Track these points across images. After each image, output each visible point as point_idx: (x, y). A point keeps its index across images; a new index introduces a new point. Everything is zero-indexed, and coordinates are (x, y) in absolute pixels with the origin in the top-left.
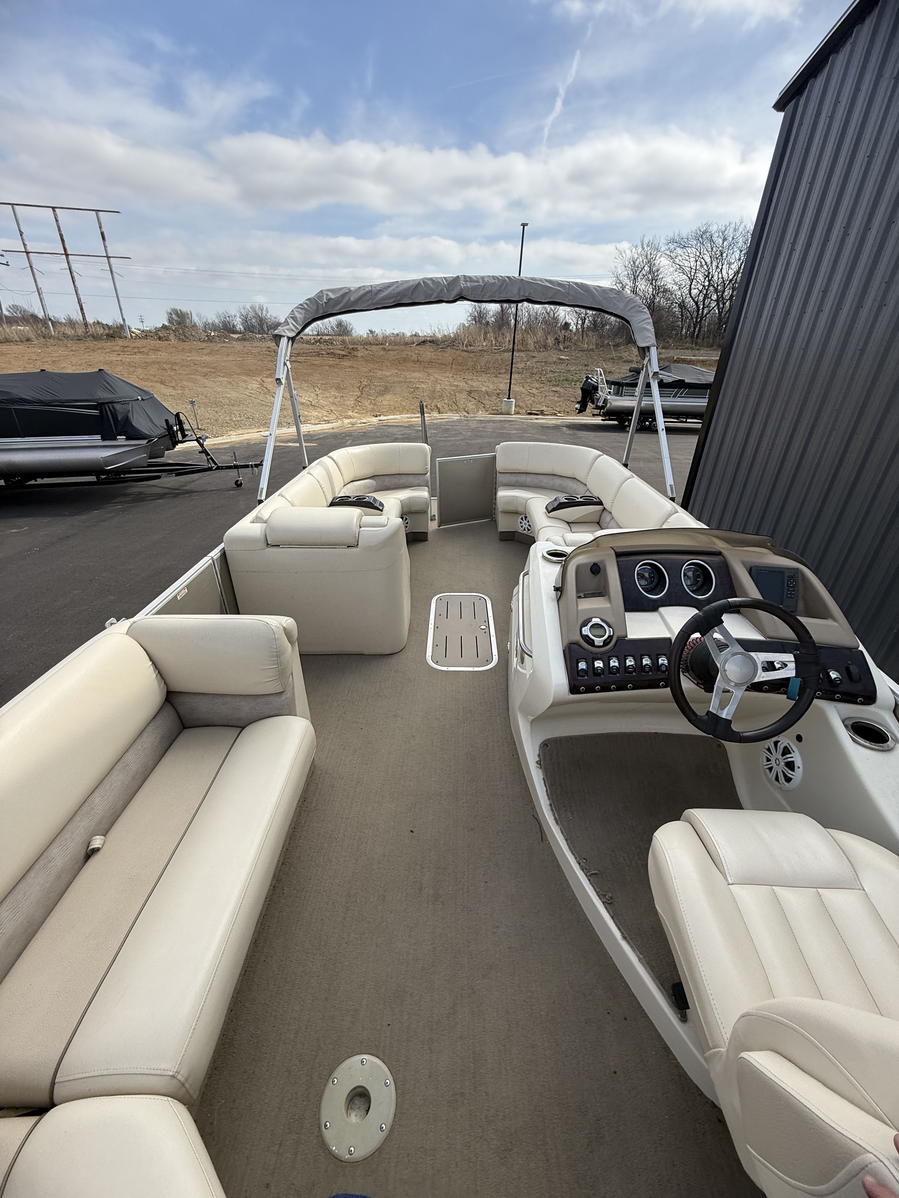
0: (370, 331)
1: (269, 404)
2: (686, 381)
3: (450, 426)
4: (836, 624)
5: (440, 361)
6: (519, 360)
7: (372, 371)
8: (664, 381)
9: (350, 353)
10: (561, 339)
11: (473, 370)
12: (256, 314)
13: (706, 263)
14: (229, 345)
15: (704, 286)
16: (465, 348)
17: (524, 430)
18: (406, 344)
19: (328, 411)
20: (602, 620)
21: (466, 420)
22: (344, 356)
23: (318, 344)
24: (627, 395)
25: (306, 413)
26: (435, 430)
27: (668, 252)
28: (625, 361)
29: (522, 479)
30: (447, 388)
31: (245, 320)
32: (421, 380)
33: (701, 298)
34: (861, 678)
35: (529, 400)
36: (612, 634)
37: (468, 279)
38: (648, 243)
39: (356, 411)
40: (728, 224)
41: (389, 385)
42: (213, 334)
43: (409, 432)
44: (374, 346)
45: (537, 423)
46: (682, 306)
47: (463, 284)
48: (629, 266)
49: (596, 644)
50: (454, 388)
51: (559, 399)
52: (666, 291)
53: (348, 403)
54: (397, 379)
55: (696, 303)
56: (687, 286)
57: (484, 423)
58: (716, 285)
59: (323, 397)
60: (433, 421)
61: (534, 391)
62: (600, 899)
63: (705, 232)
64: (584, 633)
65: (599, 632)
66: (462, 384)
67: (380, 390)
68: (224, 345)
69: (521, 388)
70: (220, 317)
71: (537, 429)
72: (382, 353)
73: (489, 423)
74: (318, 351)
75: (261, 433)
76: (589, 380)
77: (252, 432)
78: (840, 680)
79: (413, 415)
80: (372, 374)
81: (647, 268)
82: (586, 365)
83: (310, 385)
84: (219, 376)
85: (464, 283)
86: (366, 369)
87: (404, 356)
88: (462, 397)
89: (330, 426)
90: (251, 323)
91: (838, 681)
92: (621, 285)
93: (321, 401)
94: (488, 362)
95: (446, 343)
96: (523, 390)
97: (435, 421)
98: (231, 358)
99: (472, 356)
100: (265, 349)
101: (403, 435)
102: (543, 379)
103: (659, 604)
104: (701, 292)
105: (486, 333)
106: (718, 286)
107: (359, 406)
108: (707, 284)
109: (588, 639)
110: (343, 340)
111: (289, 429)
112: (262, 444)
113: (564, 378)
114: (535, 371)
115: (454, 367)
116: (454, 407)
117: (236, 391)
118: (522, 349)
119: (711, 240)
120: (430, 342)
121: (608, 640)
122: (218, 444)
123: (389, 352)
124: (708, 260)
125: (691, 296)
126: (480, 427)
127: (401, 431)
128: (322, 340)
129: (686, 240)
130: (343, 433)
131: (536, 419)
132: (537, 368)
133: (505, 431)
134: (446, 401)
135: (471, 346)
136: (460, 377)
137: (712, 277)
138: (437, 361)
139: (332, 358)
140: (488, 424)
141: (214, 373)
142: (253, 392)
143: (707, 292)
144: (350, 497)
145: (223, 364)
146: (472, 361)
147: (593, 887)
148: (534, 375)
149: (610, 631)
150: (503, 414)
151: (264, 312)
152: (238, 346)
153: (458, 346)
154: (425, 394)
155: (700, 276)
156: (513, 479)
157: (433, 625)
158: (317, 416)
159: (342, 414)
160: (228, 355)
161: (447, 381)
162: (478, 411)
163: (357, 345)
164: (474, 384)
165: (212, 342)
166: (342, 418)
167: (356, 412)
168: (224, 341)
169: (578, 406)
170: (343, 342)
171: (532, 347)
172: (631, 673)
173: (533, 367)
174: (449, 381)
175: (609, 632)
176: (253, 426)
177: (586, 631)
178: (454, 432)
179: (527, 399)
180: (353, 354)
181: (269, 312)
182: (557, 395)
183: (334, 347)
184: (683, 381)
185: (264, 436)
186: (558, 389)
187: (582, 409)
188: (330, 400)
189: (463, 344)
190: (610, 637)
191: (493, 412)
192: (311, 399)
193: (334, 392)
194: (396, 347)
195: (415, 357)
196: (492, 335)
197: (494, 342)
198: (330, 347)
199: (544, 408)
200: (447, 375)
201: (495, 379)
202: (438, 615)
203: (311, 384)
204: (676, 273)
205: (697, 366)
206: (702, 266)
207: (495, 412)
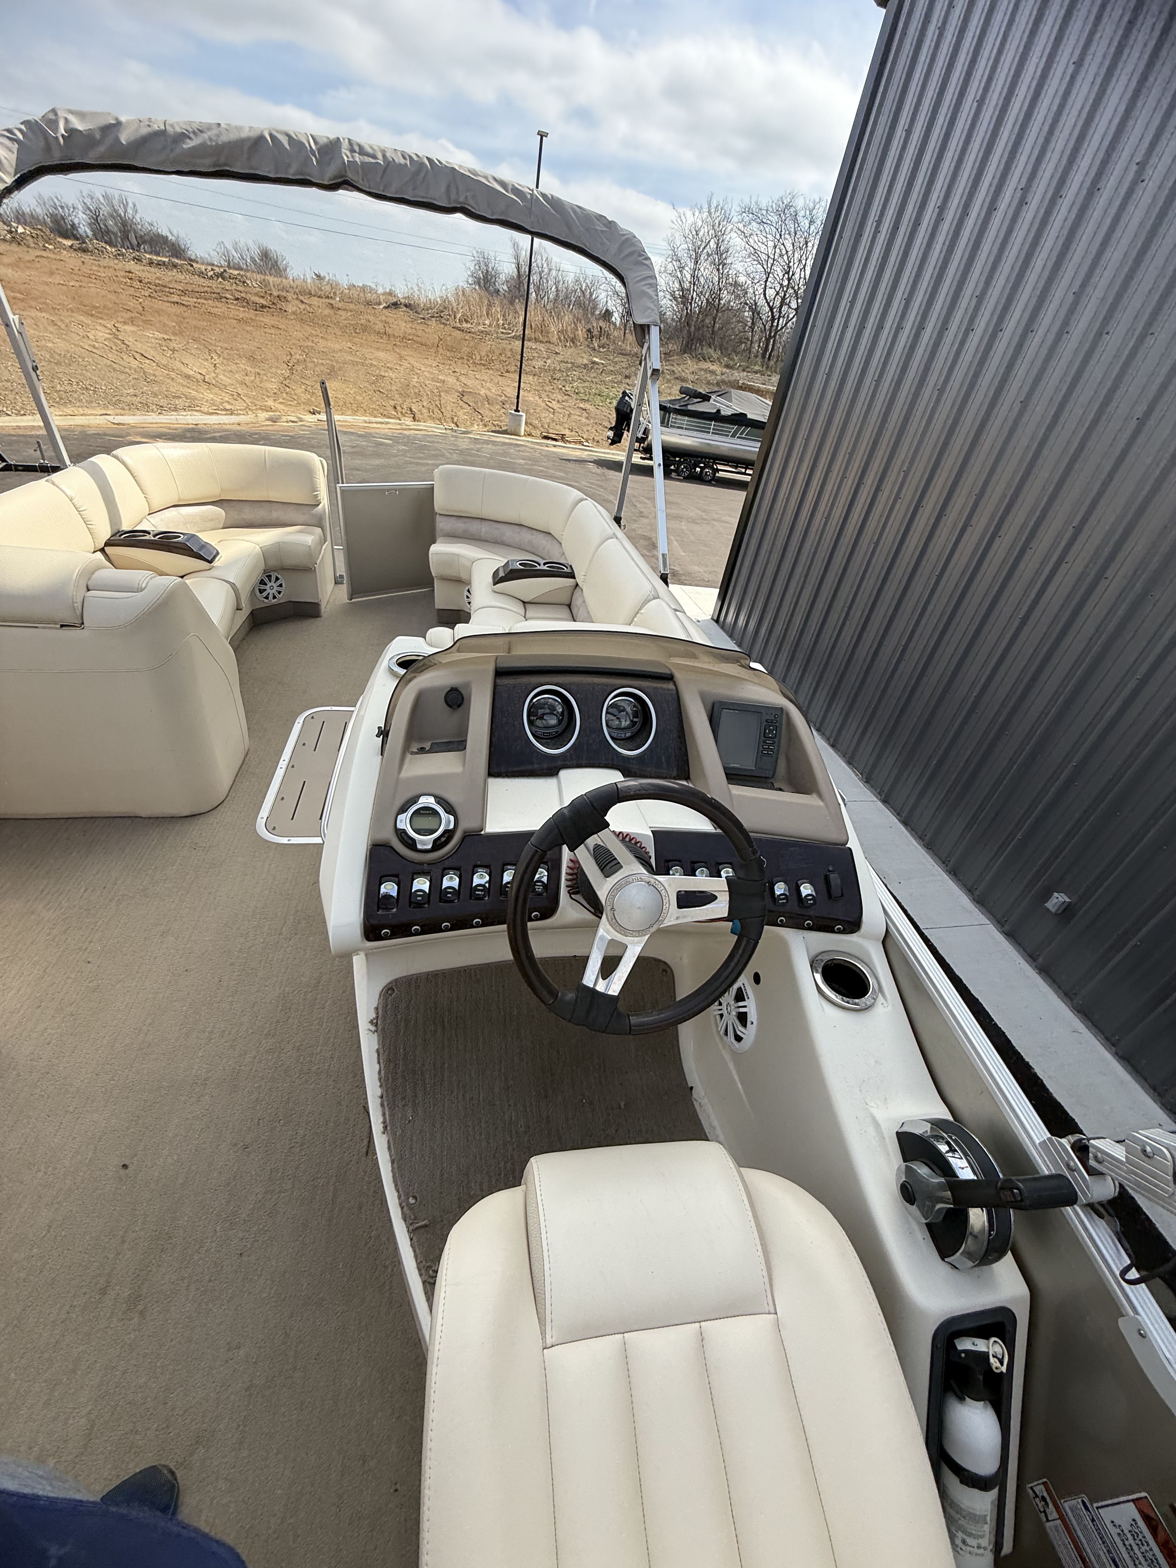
0: (316, 275)
1: (127, 370)
2: (749, 416)
3: (429, 442)
4: (821, 803)
5: (419, 339)
6: (536, 355)
7: (310, 338)
8: (723, 413)
9: (273, 303)
10: (596, 332)
11: (468, 360)
12: (115, 210)
13: (787, 252)
14: (53, 256)
15: (781, 285)
16: (458, 325)
17: (535, 461)
18: (368, 303)
19: (232, 395)
20: (440, 800)
21: (453, 436)
22: (263, 307)
23: (220, 279)
24: (674, 427)
25: (194, 393)
26: (405, 445)
27: (741, 226)
28: (677, 378)
29: (474, 527)
30: (427, 382)
31: (95, 219)
32: (388, 365)
33: (778, 303)
34: (842, 895)
35: (547, 417)
36: (452, 826)
37: (357, 148)
38: (717, 206)
39: (281, 400)
40: (817, 200)
41: (337, 366)
42: (20, 230)
43: (364, 443)
44: (316, 298)
45: (554, 453)
46: (755, 310)
47: (346, 155)
48: (690, 236)
49: (419, 847)
50: (438, 384)
51: (587, 421)
52: (736, 284)
53: (269, 385)
54: (349, 357)
55: (771, 309)
56: (761, 282)
57: (479, 443)
58: (796, 288)
59: (224, 370)
60: (405, 432)
61: (554, 405)
62: (421, 1275)
63: (788, 206)
64: (400, 826)
65: (425, 822)
66: (451, 380)
67: (322, 371)
68: (44, 254)
69: (537, 398)
70: (45, 205)
71: (554, 461)
72: (327, 311)
73: (488, 444)
74: (218, 291)
75: (110, 418)
76: (627, 398)
77: (92, 414)
78: (814, 898)
79: (374, 419)
80: (310, 344)
81: (713, 244)
82: (626, 377)
83: (202, 347)
84: (31, 307)
85: (348, 153)
86: (300, 335)
87: (363, 321)
88: (450, 400)
89: (234, 419)
90: (105, 226)
91: (810, 900)
92: (678, 263)
93: (222, 377)
94: (492, 351)
95: (430, 311)
96: (540, 401)
97: (407, 433)
98: (57, 279)
99: (467, 338)
100: (123, 273)
101: (353, 447)
102: (568, 389)
103: (559, 763)
104: (778, 293)
105: (490, 305)
106: (799, 288)
107: (287, 393)
108: (785, 283)
109: (406, 837)
110: (264, 280)
111: (161, 416)
112: (109, 435)
113: (597, 392)
114: (558, 375)
115: (441, 351)
116: (438, 413)
117: (64, 339)
118: (541, 338)
119: (795, 220)
120: (406, 306)
121: (443, 839)
122: (25, 428)
123: (340, 312)
124: (789, 247)
125: (766, 298)
126: (472, 449)
127: (351, 441)
128: (227, 275)
129: (764, 212)
130: (256, 434)
131: (555, 446)
132: (560, 370)
133: (508, 459)
134: (425, 404)
135: (467, 321)
136: (449, 369)
137: (793, 275)
138: (415, 338)
139: (243, 307)
140: (485, 446)
141: (22, 300)
142: (97, 345)
143: (785, 295)
144: (149, 533)
145: (41, 288)
146: (467, 347)
147: (415, 1251)
148: (555, 381)
149: (449, 822)
150: (508, 434)
151: (130, 211)
152: (72, 260)
153: (448, 320)
154: (394, 388)
155: (778, 271)
156: (460, 526)
157: (286, 762)
158: (212, 400)
159: (257, 402)
160: (52, 273)
161: (428, 372)
162: (472, 424)
163: (287, 291)
164: (469, 383)
165: (19, 244)
166: (256, 409)
167: (281, 403)
168: (44, 246)
169: (611, 434)
170: (264, 284)
171: (554, 339)
172: (479, 898)
173: (555, 369)
174: (432, 373)
175: (447, 821)
176: (94, 404)
177: (404, 822)
178: (433, 453)
179: (544, 415)
180: (279, 306)
181: (139, 211)
182: (585, 414)
183: (248, 289)
184: (745, 415)
185: (114, 424)
186: (587, 406)
187: (616, 439)
188: (237, 376)
189: (455, 318)
190: (448, 834)
191: (494, 429)
192: (203, 372)
193: (244, 365)
194: (352, 306)
195: (379, 326)
196: (499, 310)
197: (501, 322)
198: (240, 288)
199: (567, 432)
200: (430, 362)
201: (499, 378)
202: (301, 743)
203: (204, 345)
204: (748, 260)
205: (765, 398)
206: (781, 256)
207: (498, 429)
